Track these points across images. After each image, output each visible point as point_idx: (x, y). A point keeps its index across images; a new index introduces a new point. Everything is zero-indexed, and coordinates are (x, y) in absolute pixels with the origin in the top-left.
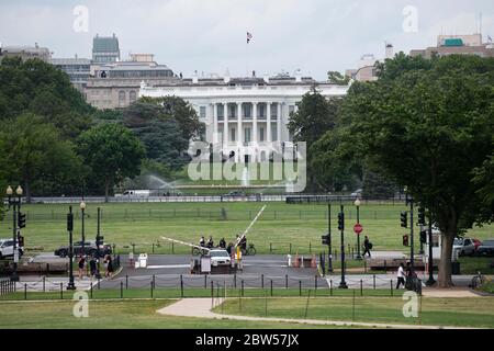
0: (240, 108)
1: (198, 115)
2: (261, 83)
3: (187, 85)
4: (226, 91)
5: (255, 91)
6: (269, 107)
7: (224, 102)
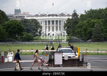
0: (51, 22)
1: (40, 23)
2: (57, 15)
3: (37, 16)
4: (47, 17)
5: (55, 17)
6: (59, 22)
7: (47, 20)
